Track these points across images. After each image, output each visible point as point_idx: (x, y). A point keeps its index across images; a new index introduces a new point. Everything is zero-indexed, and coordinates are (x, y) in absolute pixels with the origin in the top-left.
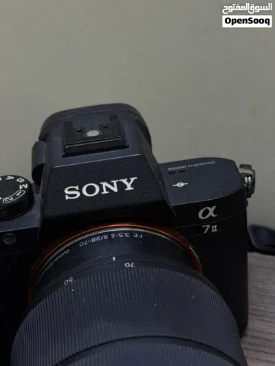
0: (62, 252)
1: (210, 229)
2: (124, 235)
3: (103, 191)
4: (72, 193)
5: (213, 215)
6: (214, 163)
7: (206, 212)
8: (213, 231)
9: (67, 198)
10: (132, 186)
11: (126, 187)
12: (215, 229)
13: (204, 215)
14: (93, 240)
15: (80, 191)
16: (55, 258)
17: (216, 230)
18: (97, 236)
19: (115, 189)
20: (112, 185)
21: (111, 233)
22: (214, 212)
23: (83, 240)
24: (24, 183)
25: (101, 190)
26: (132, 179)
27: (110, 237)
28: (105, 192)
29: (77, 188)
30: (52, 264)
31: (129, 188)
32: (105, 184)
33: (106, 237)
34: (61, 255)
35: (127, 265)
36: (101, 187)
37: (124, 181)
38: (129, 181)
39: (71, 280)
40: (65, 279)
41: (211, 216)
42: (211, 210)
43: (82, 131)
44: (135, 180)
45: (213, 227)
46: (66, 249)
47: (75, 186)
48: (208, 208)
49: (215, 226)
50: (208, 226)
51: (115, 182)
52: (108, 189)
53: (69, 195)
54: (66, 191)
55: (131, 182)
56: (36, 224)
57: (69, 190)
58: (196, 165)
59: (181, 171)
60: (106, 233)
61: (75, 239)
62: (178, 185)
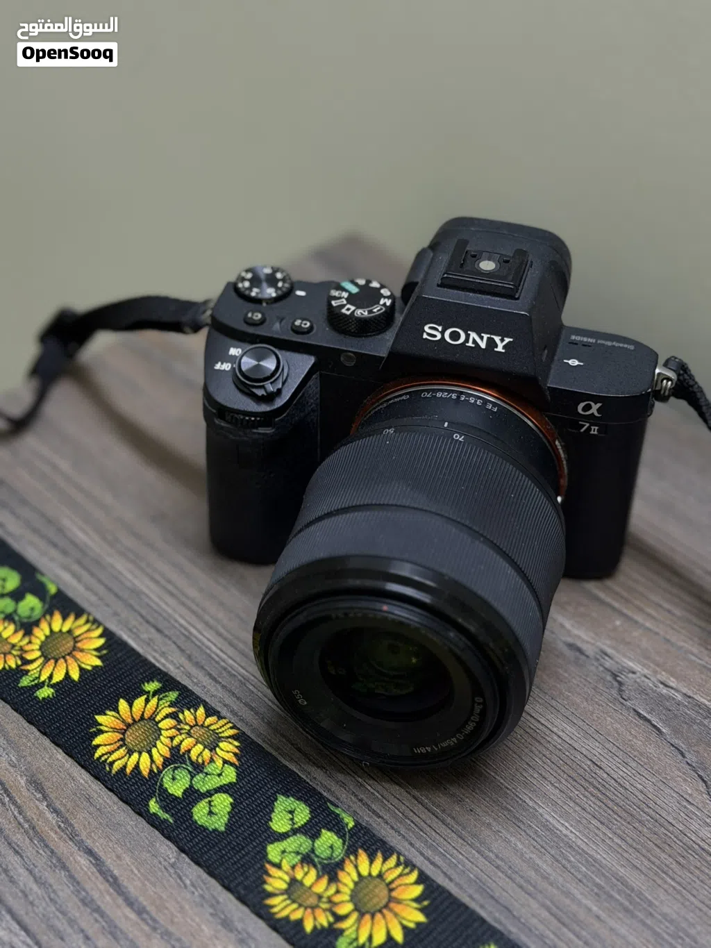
0: (401, 396)
1: (589, 429)
2: (476, 401)
3: (468, 342)
4: (432, 332)
5: (596, 414)
6: (632, 347)
7: (588, 408)
8: (592, 432)
9: (425, 336)
10: (504, 347)
11: (496, 346)
12: (594, 430)
13: (585, 409)
14: (439, 395)
15: (443, 333)
16: (390, 399)
17: (596, 433)
18: (445, 391)
19: (483, 345)
20: (482, 338)
21: (462, 393)
22: (598, 410)
23: (428, 391)
24: (388, 297)
25: (467, 340)
26: (507, 340)
27: (458, 397)
28: (470, 344)
29: (440, 328)
30: (385, 405)
31: (500, 349)
32: (473, 335)
33: (454, 396)
34: (398, 399)
35: (456, 436)
36: (468, 336)
37: (497, 339)
38: (502, 340)
39: (391, 431)
40: (386, 428)
41: (593, 414)
42: (595, 408)
43: (477, 257)
44: (510, 342)
45: (593, 428)
46: (406, 394)
47: (439, 325)
48: (592, 404)
49: (597, 428)
50: (588, 425)
51: (486, 336)
52: (474, 341)
53: (429, 334)
54: (426, 328)
55: (504, 343)
56: (383, 353)
57: (431, 328)
58: (609, 343)
59: (585, 345)
60: (456, 392)
61: (420, 385)
62: (570, 362)
